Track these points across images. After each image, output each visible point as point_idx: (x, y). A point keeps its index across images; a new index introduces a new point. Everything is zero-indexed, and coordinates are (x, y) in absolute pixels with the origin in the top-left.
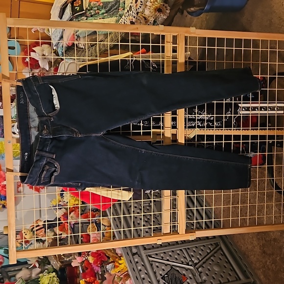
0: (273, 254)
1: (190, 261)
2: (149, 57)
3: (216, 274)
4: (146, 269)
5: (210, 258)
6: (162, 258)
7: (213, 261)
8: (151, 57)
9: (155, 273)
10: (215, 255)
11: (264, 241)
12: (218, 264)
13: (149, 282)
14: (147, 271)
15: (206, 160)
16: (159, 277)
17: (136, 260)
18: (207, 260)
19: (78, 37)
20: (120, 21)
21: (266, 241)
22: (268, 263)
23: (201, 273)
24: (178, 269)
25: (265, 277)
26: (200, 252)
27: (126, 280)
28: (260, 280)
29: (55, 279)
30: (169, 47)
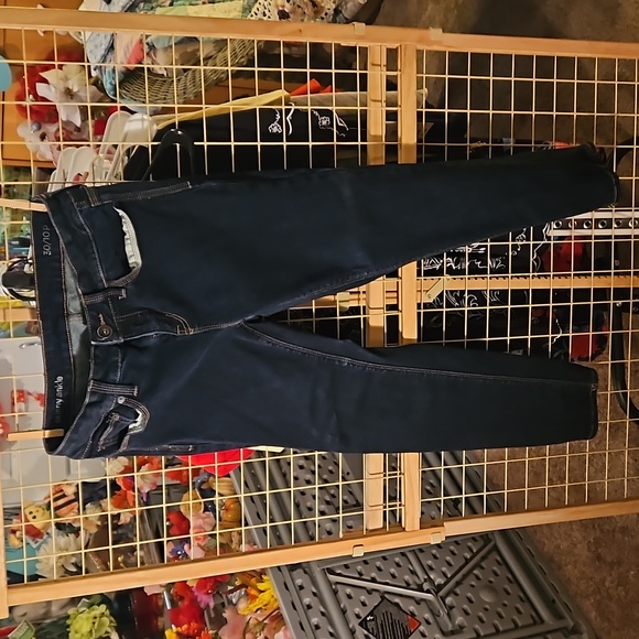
0: (619, 563)
1: (425, 580)
2: (330, 101)
3: (486, 609)
4: (323, 603)
5: (470, 571)
6: (361, 574)
7: (478, 578)
8: (336, 101)
9: (344, 612)
10: (483, 564)
11: (598, 531)
12: (490, 587)
13: (331, 634)
14: (325, 607)
15: (491, 377)
16: (354, 623)
17: (299, 582)
18: (465, 577)
19: (152, 47)
20: (254, 10)
21: (602, 531)
22: (607, 584)
23: (451, 608)
24: (397, 600)
25: (600, 615)
26: (448, 558)
27: (277, 630)
28: (588, 621)
29: (106, 620)
30: (377, 76)
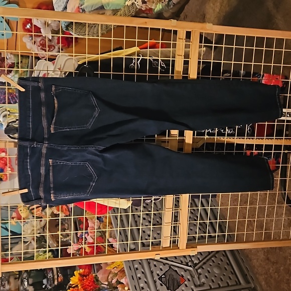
0: (277, 263)
1: (190, 261)
2: (158, 54)
3: (216, 276)
4: (143, 267)
5: (211, 258)
7: (214, 262)
9: (152, 272)
12: (218, 266)
13: (146, 282)
14: (144, 270)
16: (156, 278)
18: (208, 260)
19: (83, 10)
22: (271, 271)
23: (200, 274)
24: (176, 269)
25: (266, 284)
28: (261, 286)
30: (181, 45)
